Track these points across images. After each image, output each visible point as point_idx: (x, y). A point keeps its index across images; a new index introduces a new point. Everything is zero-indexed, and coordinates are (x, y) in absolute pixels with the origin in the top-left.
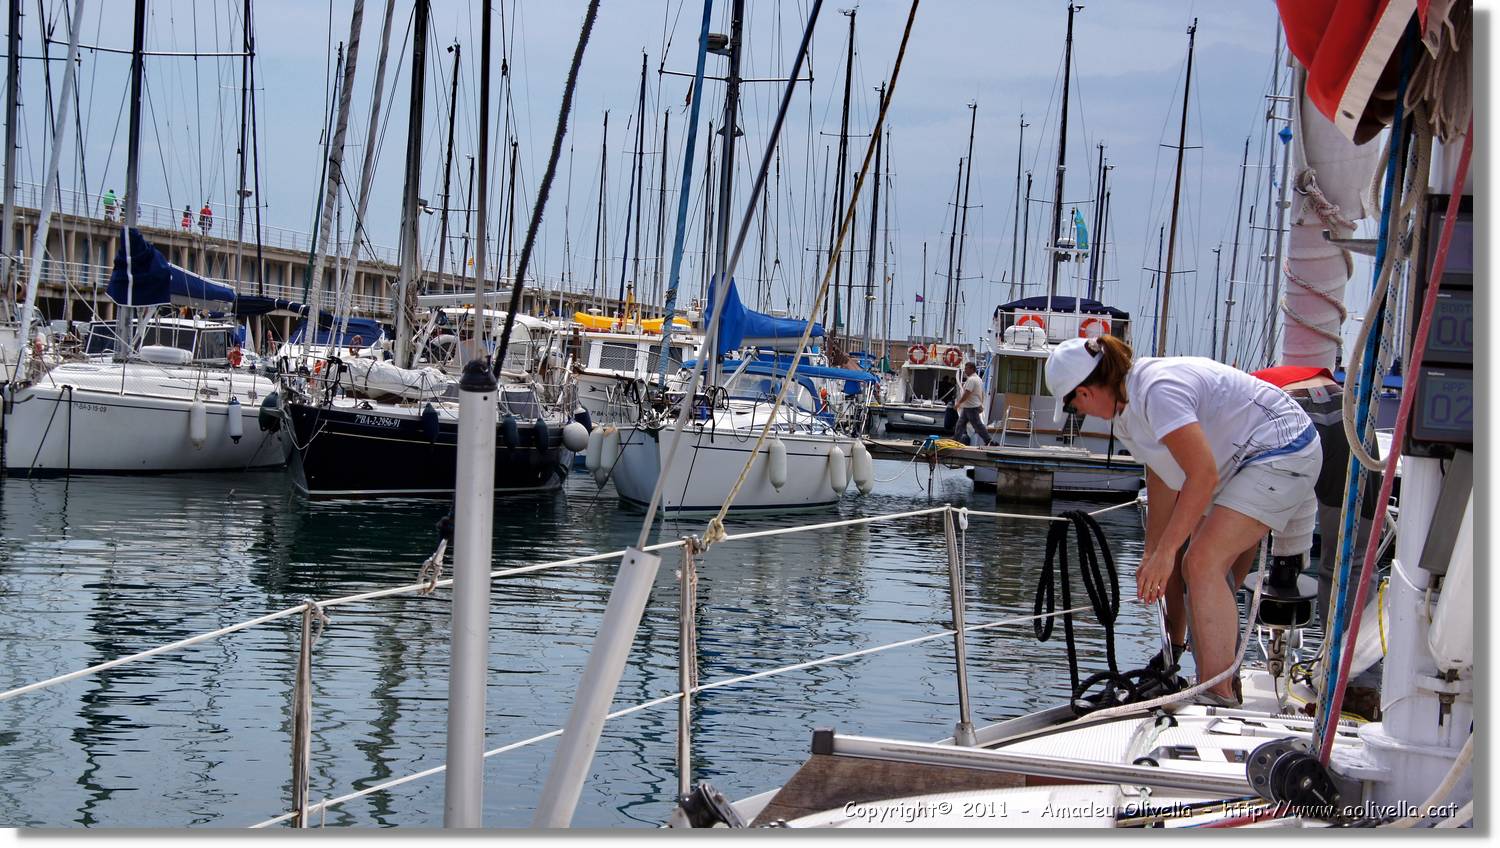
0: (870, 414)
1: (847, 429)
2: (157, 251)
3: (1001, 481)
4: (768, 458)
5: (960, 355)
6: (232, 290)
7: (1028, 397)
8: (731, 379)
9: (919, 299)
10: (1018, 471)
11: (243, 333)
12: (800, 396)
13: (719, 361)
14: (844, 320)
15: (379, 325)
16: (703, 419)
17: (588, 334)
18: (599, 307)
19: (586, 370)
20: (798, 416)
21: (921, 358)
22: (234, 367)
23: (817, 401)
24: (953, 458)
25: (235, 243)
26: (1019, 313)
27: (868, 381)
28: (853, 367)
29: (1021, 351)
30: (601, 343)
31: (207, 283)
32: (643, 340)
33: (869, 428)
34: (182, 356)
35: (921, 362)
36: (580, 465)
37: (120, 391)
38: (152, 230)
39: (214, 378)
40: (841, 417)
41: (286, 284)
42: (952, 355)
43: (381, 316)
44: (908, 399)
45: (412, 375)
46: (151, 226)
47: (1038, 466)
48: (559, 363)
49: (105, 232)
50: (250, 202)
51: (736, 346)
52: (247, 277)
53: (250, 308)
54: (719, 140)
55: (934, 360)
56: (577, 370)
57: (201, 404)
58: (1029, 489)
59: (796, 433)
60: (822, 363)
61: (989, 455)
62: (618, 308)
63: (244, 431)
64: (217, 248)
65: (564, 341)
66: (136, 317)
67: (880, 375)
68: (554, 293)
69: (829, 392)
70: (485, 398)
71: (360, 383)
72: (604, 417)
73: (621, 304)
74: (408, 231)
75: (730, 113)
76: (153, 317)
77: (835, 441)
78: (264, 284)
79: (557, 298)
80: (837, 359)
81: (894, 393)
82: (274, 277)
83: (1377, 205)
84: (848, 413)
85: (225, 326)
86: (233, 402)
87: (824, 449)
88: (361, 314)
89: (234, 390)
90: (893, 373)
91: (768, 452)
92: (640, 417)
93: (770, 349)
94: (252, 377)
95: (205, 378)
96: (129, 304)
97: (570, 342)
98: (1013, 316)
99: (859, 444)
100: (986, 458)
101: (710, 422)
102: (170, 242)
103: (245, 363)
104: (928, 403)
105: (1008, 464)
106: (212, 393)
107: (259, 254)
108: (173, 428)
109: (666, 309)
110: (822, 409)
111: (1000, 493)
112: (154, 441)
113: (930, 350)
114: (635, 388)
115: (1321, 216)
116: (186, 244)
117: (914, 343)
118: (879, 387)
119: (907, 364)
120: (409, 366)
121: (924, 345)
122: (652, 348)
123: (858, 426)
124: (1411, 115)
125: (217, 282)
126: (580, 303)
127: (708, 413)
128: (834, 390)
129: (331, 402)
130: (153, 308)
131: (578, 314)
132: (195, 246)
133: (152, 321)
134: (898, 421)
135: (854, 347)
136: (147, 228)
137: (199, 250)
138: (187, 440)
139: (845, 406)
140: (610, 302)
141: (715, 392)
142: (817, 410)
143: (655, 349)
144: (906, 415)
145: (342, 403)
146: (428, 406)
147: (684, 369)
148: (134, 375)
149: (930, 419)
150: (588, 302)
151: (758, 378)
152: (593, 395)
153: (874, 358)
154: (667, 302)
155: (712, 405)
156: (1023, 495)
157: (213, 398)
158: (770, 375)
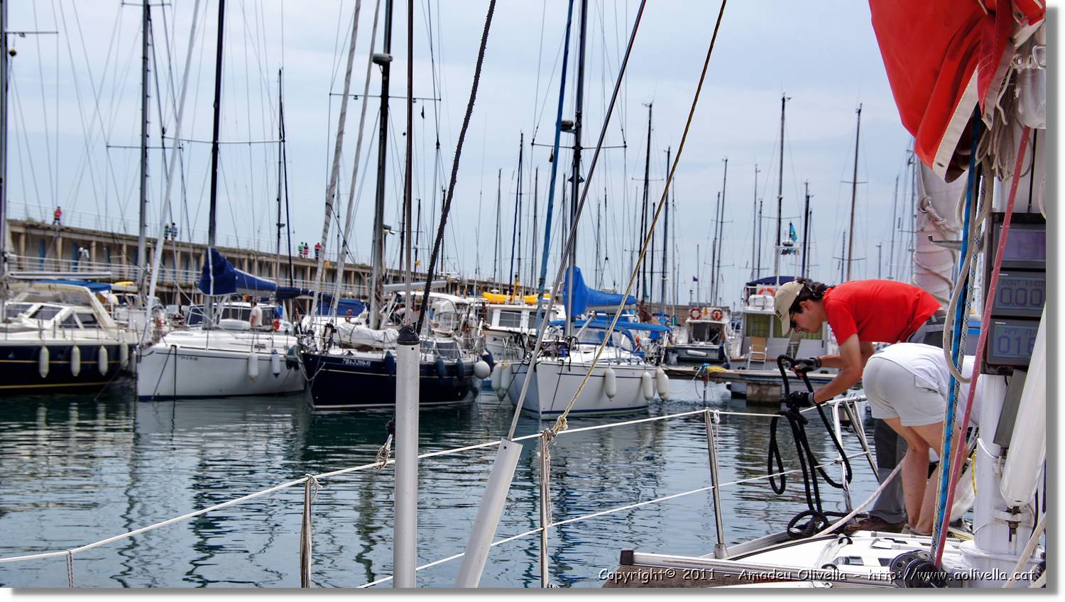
0: (666, 352)
1: (652, 361)
2: (227, 262)
3: (749, 391)
4: (604, 381)
5: (721, 313)
6: (275, 284)
7: (765, 339)
8: (579, 332)
9: (695, 279)
10: (759, 385)
11: (281, 310)
12: (623, 340)
13: (573, 320)
14: (648, 294)
15: (363, 303)
16: (563, 356)
17: (491, 306)
18: (498, 289)
19: (491, 328)
20: (622, 354)
21: (697, 316)
22: (276, 331)
23: (633, 344)
24: (718, 377)
25: (275, 255)
26: (759, 287)
27: (664, 331)
28: (656, 322)
29: (758, 310)
30: (499, 311)
31: (258, 281)
32: (525, 309)
33: (666, 361)
34: (244, 325)
35: (698, 318)
36: (488, 387)
37: (205, 347)
38: (226, 249)
39: (263, 338)
40: (649, 353)
41: (307, 279)
42: (717, 314)
43: (365, 297)
44: (690, 342)
45: (378, 334)
46: (225, 246)
47: (772, 381)
48: (474, 324)
49: (198, 251)
50: (284, 230)
51: (582, 311)
52: (283, 275)
53: (284, 295)
54: (569, 185)
55: (706, 317)
56: (485, 328)
57: (255, 354)
58: (767, 396)
59: (621, 364)
60: (636, 320)
61: (741, 375)
62: (509, 289)
63: (281, 371)
64: (265, 259)
65: (476, 311)
66: (216, 302)
67: (672, 327)
68: (470, 281)
69: (641, 338)
70: (413, 349)
71: (346, 340)
72: (502, 356)
73: (511, 286)
74: (376, 245)
75: (576, 169)
76: (227, 301)
77: (645, 369)
78: (293, 280)
79: (472, 284)
80: (645, 317)
81: (681, 338)
82: (299, 275)
83: (961, 219)
84: (653, 351)
85: (271, 306)
86: (274, 353)
87: (639, 374)
88: (353, 297)
89: (275, 345)
90: (679, 325)
91: (604, 376)
92: (524, 356)
93: (603, 312)
94: (285, 337)
95: (257, 338)
96: (212, 294)
97: (480, 311)
98: (755, 289)
99: (660, 370)
100: (739, 377)
101: (568, 358)
102: (236, 256)
103: (282, 328)
104: (702, 343)
105: (754, 381)
106: (261, 347)
107: (290, 261)
108: (239, 369)
109: (539, 289)
110: (636, 348)
111: (748, 399)
112: (226, 378)
113: (703, 311)
114: (521, 339)
115: (935, 225)
116: (246, 257)
117: (693, 306)
118: (671, 335)
119: (689, 320)
120: (378, 328)
121: (699, 307)
122: (531, 313)
123: (659, 359)
124: (980, 164)
125: (265, 279)
126: (485, 287)
127: (566, 353)
128: (644, 337)
129: (327, 351)
130: (227, 296)
131: (485, 293)
132: (252, 258)
133: (227, 304)
134: (684, 355)
135: (655, 310)
136: (223, 248)
137: (254, 260)
138: (247, 377)
139: (651, 347)
140: (504, 285)
141: (571, 340)
142: (634, 350)
143: (532, 313)
144: (689, 351)
145: (335, 352)
146: (388, 352)
147: (551, 326)
148: (215, 337)
149: (703, 353)
150: (490, 286)
151: (597, 330)
152: (495, 343)
153: (668, 316)
154: (540, 285)
155: (569, 348)
156: (763, 400)
157: (262, 351)
158: (604, 329)
